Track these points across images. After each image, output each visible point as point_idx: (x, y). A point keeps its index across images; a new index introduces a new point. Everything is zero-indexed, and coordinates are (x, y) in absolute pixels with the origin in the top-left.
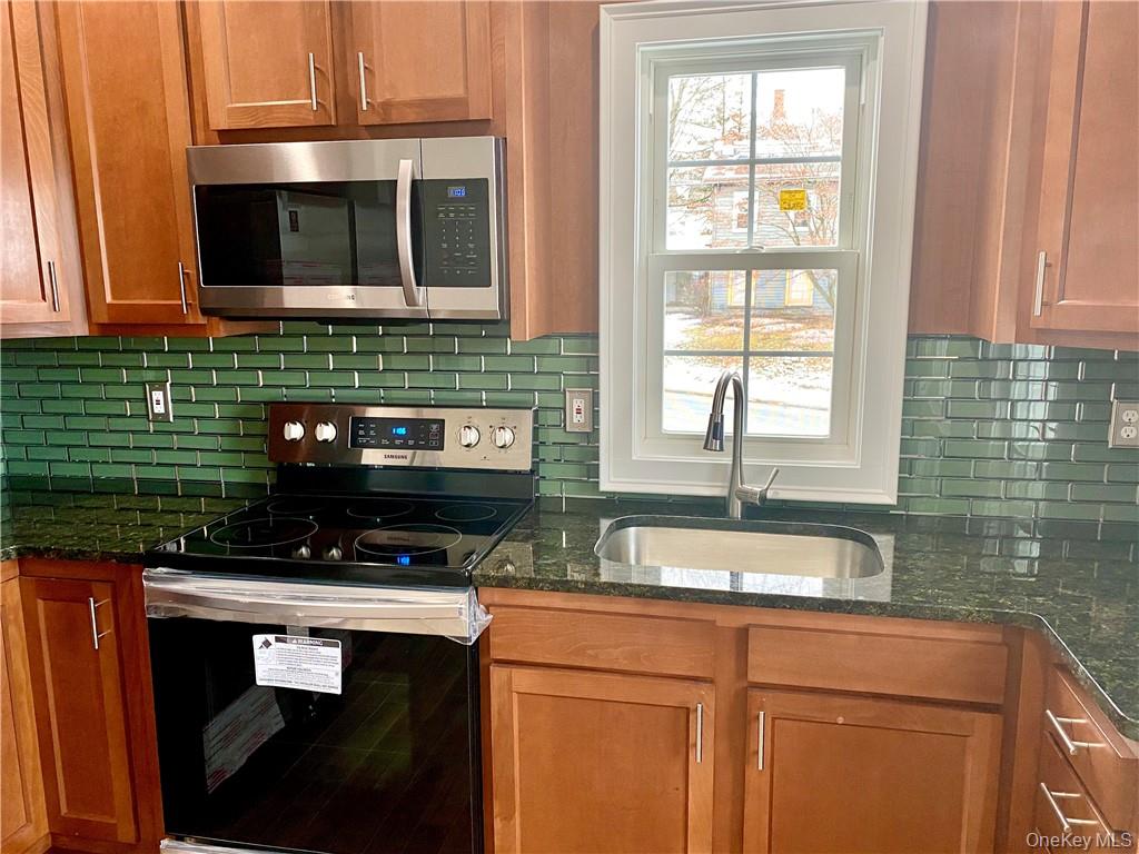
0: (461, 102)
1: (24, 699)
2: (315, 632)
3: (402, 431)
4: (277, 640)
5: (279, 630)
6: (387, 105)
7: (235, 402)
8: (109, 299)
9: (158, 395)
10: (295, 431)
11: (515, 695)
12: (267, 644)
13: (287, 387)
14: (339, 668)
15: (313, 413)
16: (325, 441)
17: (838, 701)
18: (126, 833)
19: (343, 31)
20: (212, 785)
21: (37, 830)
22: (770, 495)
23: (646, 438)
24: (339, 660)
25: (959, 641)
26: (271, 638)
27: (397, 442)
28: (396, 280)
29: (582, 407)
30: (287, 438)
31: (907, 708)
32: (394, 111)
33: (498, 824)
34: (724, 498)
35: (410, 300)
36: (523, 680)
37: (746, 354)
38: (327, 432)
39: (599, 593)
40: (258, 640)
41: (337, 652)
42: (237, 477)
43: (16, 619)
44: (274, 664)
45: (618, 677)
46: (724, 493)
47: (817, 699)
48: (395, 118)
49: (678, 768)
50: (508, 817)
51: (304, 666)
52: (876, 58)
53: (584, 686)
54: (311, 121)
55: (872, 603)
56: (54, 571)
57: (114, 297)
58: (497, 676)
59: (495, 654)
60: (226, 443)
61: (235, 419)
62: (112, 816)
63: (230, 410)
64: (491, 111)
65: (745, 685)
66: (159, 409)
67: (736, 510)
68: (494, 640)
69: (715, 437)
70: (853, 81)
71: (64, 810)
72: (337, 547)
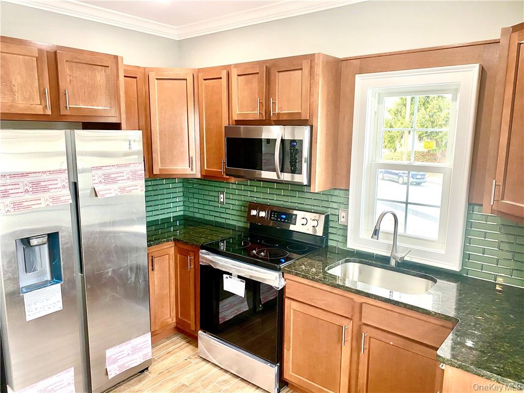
0: (299, 114)
1: (172, 281)
2: (239, 277)
3: (284, 217)
4: (230, 277)
5: (230, 274)
6: (279, 114)
7: (241, 200)
8: (206, 168)
9: (222, 196)
10: (254, 212)
11: (292, 311)
12: (227, 278)
13: (256, 198)
15: (260, 207)
16: (262, 217)
17: (390, 336)
18: (193, 328)
19: (269, 90)
20: (221, 321)
21: (173, 320)
22: (406, 258)
23: (368, 230)
25: (437, 325)
26: (228, 276)
27: (282, 220)
28: (274, 170)
29: (344, 216)
30: (251, 214)
31: (414, 344)
32: (281, 116)
33: (285, 351)
35: (278, 177)
36: (294, 305)
37: (407, 203)
38: (262, 214)
39: (316, 281)
40: (225, 276)
42: (241, 224)
43: (172, 259)
45: (321, 311)
46: (389, 255)
47: (385, 334)
48: (281, 118)
49: (339, 347)
50: (288, 350)
53: (312, 312)
54: (258, 118)
55: (402, 303)
56: (182, 246)
57: (207, 168)
58: (287, 302)
59: (287, 295)
60: (239, 213)
61: (242, 206)
62: (190, 321)
63: (240, 203)
64: (308, 116)
65: (361, 323)
66: (222, 200)
67: (393, 263)
68: (287, 290)
69: (375, 235)
70: (454, 100)
71: (179, 317)
72: (264, 252)
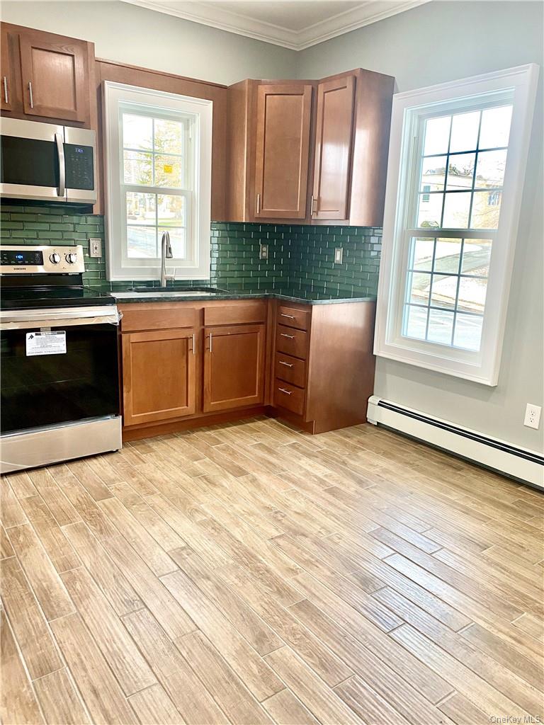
0: (73, 113)
2: (54, 329)
3: (20, 257)
4: (36, 335)
5: (37, 330)
11: (131, 344)
12: (32, 337)
14: (65, 342)
17: (228, 327)
24: (65, 339)
26: (33, 334)
27: (19, 262)
29: (97, 246)
33: (125, 395)
34: (159, 281)
35: (60, 194)
37: (157, 226)
40: (28, 335)
41: (64, 336)
44: (34, 346)
47: (224, 328)
51: (49, 344)
52: (195, 122)
58: (124, 337)
59: (124, 329)
65: (203, 328)
67: (164, 285)
70: (187, 128)
